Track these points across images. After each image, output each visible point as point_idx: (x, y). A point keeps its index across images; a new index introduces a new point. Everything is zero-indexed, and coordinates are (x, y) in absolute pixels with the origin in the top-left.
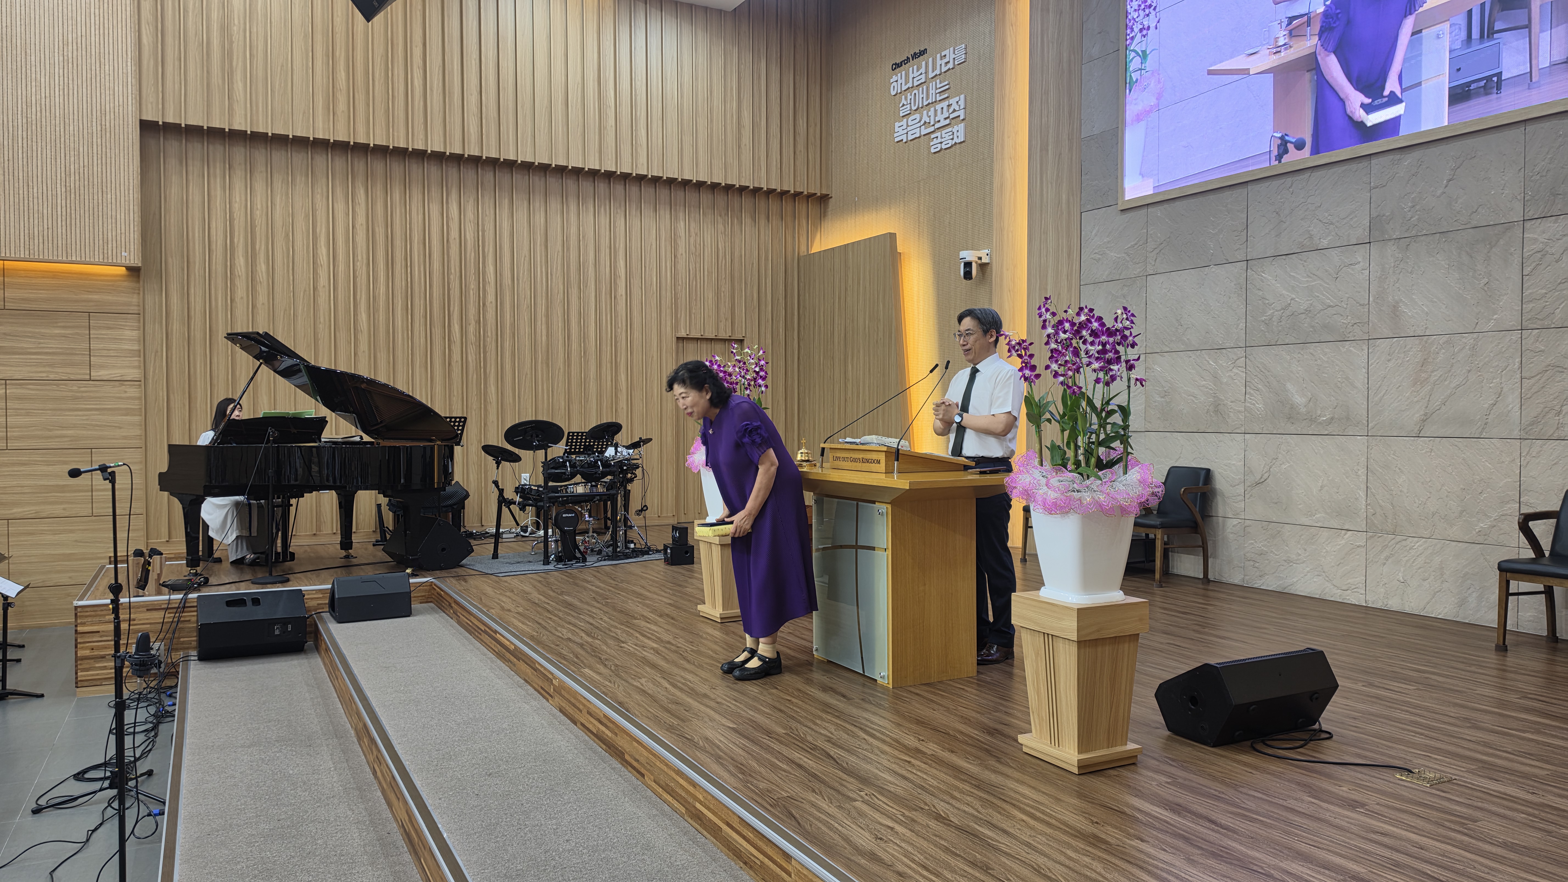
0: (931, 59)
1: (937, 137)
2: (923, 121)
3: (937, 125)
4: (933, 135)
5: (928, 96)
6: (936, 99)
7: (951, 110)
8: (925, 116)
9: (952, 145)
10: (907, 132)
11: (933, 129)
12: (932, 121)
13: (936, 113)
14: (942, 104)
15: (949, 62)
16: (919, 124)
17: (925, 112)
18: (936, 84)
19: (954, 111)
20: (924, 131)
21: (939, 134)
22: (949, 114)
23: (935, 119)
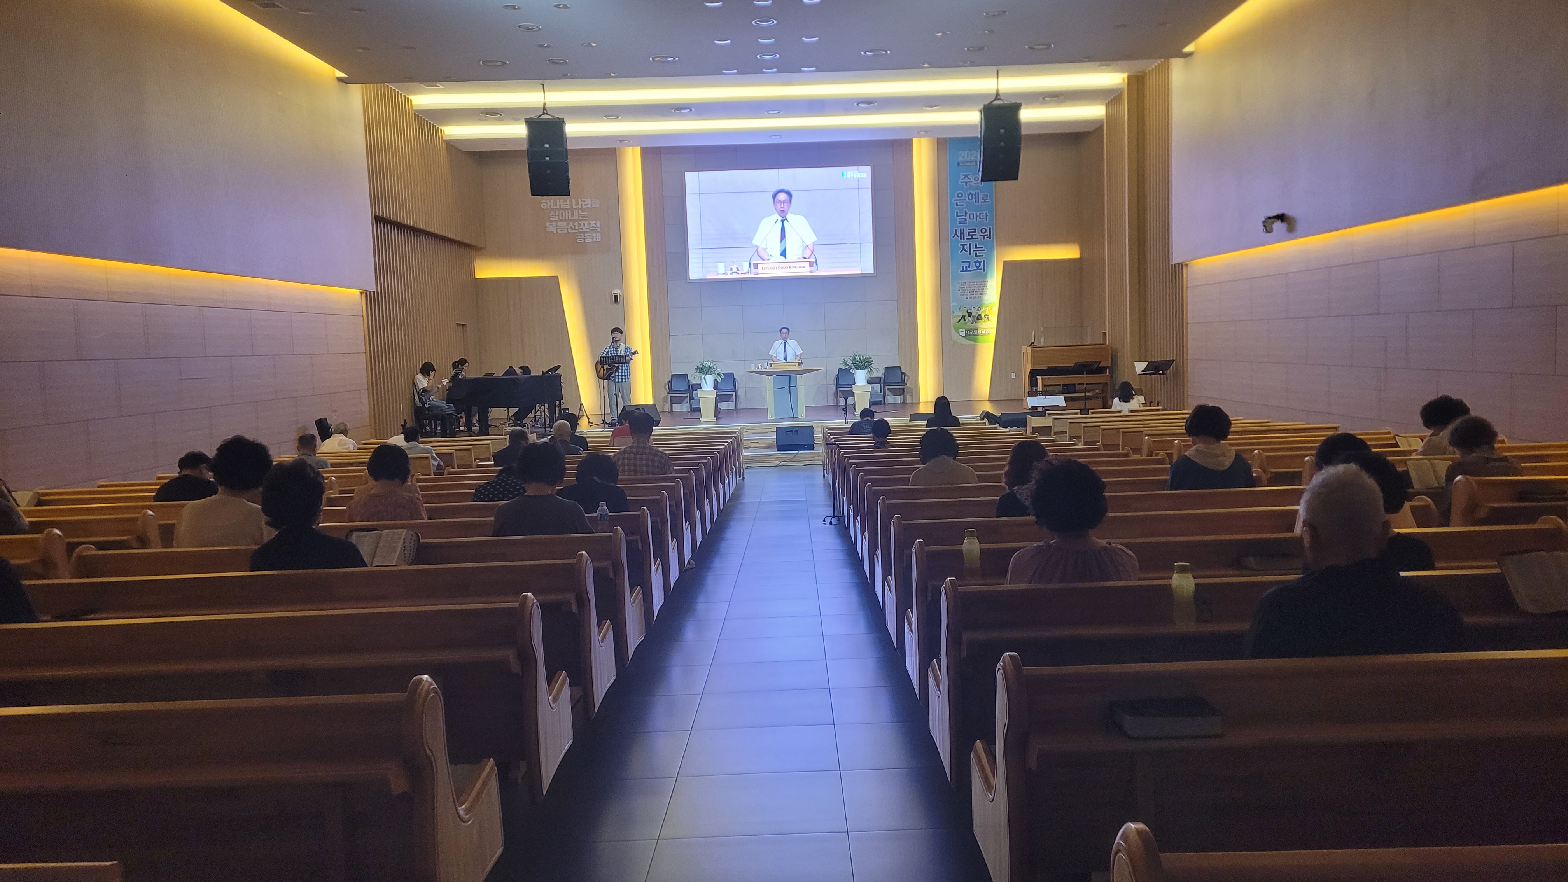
0: (574, 200)
2: (569, 226)
3: (580, 231)
4: (578, 235)
5: (573, 216)
6: (579, 218)
7: (591, 226)
8: (571, 224)
9: (592, 242)
10: (557, 229)
11: (577, 231)
12: (577, 228)
13: (580, 225)
14: (584, 222)
15: (587, 205)
16: (566, 227)
17: (571, 223)
18: (579, 212)
19: (593, 227)
20: (570, 231)
21: (582, 235)
22: (590, 228)
23: (579, 227)
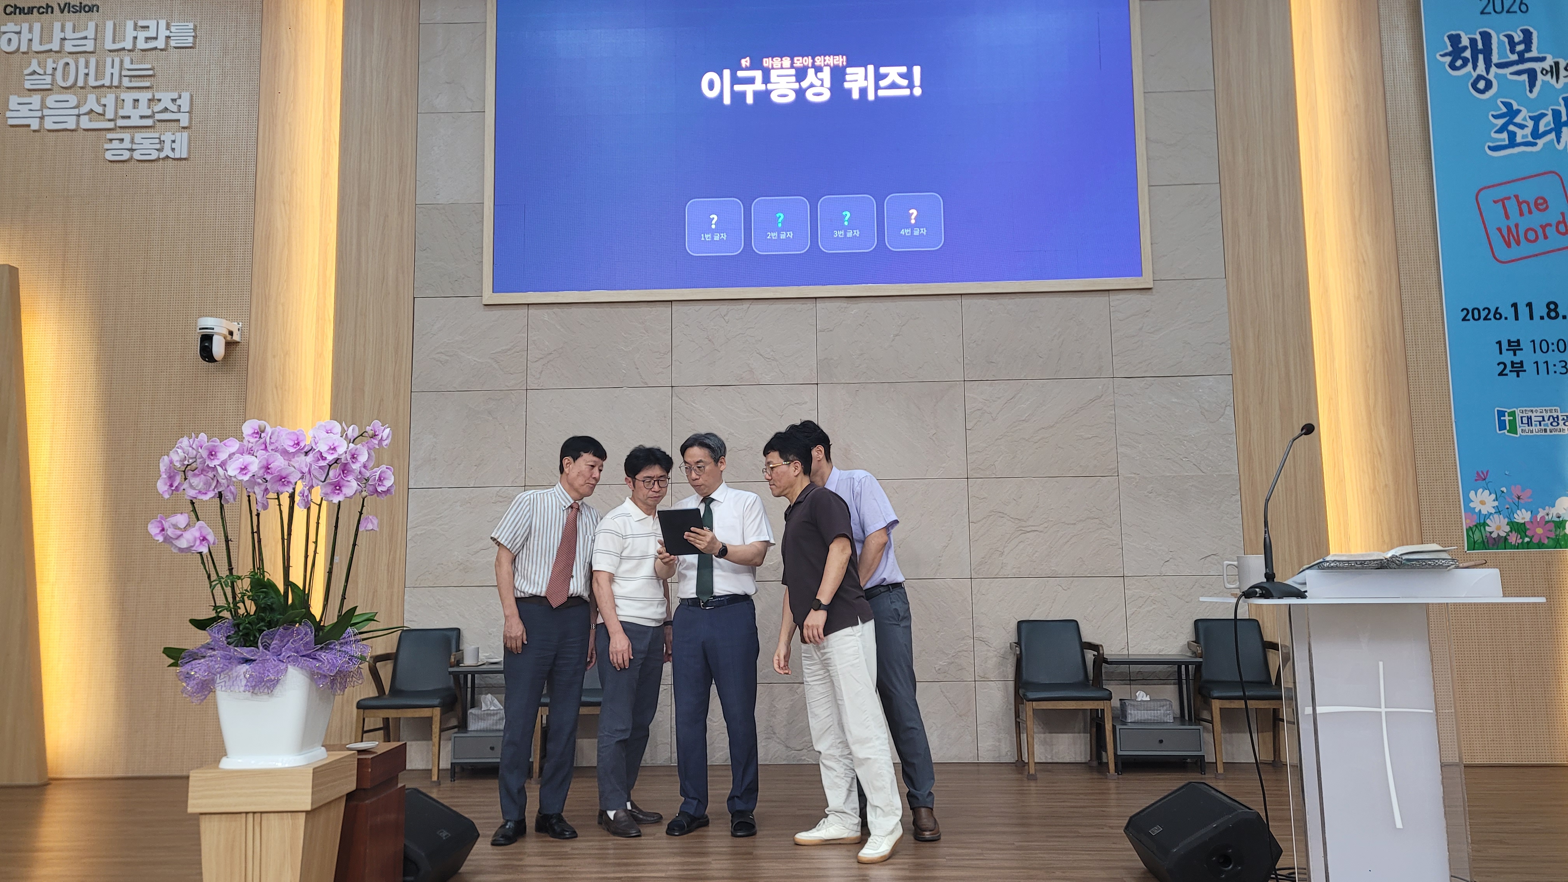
0: (110, 25)
1: (122, 140)
2: (84, 109)
3: (121, 123)
4: (110, 136)
5: (99, 74)
6: (120, 81)
7: (159, 107)
8: (91, 103)
9: (158, 160)
10: (42, 118)
11: (111, 125)
12: (110, 114)
13: (119, 103)
14: (136, 95)
15: (156, 38)
16: (76, 111)
17: (92, 98)
18: (122, 62)
19: (166, 110)
20: (85, 123)
21: (127, 136)
22: (154, 113)
23: (116, 113)
